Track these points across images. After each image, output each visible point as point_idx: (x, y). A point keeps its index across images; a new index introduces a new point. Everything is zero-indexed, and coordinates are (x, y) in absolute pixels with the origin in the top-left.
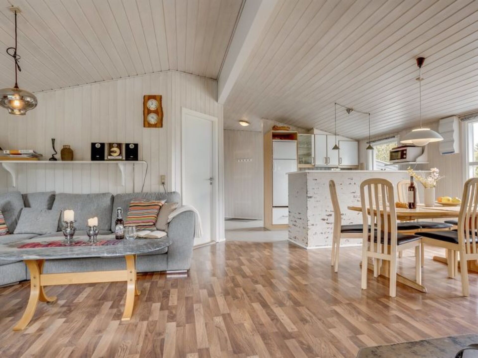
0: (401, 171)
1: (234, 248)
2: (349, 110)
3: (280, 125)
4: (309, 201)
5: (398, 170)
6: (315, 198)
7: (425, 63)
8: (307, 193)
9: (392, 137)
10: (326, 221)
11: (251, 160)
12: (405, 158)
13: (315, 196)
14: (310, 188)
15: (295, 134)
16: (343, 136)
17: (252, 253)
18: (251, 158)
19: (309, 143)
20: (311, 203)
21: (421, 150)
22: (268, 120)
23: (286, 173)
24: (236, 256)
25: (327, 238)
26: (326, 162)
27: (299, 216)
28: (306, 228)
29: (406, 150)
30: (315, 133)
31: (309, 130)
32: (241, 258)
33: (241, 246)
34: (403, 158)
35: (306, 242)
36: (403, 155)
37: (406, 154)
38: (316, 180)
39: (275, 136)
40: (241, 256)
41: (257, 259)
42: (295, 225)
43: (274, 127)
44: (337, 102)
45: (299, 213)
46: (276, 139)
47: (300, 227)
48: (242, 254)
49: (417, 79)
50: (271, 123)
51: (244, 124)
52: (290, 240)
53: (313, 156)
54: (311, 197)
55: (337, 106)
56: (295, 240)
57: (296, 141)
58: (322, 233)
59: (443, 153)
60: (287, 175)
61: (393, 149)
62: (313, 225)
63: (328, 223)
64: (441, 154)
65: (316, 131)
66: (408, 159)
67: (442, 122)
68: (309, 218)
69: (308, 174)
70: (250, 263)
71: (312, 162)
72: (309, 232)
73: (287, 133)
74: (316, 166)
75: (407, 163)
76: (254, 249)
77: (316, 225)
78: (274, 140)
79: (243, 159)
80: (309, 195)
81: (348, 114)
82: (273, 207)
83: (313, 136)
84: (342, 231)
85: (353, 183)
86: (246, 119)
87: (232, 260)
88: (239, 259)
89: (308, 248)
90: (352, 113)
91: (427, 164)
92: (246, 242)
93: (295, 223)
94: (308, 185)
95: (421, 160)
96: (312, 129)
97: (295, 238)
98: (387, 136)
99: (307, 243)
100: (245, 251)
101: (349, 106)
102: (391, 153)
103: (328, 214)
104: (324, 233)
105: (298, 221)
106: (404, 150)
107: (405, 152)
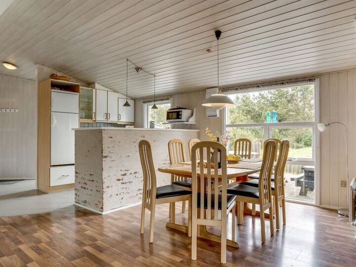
0: (174, 130)
1: (5, 230)
2: (138, 69)
3: (59, 74)
4: (105, 161)
5: (171, 128)
6: (110, 157)
7: (222, 35)
8: (102, 152)
9: (166, 99)
10: (121, 181)
11: (17, 111)
12: (181, 118)
13: (110, 155)
14: (105, 147)
15: (78, 86)
16: (122, 94)
17: (35, 235)
18: (16, 109)
19: (91, 98)
20: (106, 163)
21: (191, 113)
22: (44, 67)
23: (72, 129)
24: (13, 247)
25: (122, 198)
26: (107, 118)
27: (90, 178)
28: (100, 192)
29: (181, 111)
30: (96, 87)
31: (90, 84)
32: (22, 247)
33: (14, 225)
34: (179, 118)
35: (100, 206)
36: (178, 116)
37: (181, 115)
38: (112, 137)
39: (54, 86)
40: (20, 243)
41: (47, 243)
42: (85, 188)
43: (52, 75)
44: (129, 58)
45: (91, 175)
46: (55, 89)
47: (92, 190)
48: (21, 239)
49: (207, 50)
50: (48, 71)
51: (10, 67)
52: (77, 205)
53: (94, 111)
54: (106, 157)
55: (129, 63)
56: (85, 204)
57: (78, 94)
58: (117, 195)
59: (209, 116)
60: (74, 131)
61: (169, 110)
62: (108, 187)
63: (123, 183)
64: (207, 117)
65: (97, 86)
66: (182, 120)
67: (208, 91)
68: (104, 180)
69: (103, 131)
70: (39, 254)
71: (93, 117)
72: (105, 196)
73: (67, 84)
74: (97, 121)
75: (182, 123)
76: (36, 227)
77: (112, 186)
78: (52, 90)
79: (6, 109)
80: (104, 155)
81: (136, 72)
82: (51, 166)
83: (94, 90)
84: (158, 196)
86: (13, 62)
87: (8, 255)
88: (20, 250)
89: (104, 213)
90: (140, 72)
91: (195, 124)
92: (20, 217)
93: (84, 186)
94: (103, 143)
95: (192, 121)
96: (94, 83)
97: (85, 202)
98: (162, 98)
99: (102, 208)
100: (25, 233)
101: (139, 65)
102: (168, 113)
103: (123, 173)
104: (119, 194)
105: (89, 183)
106: (179, 112)
107: (180, 113)
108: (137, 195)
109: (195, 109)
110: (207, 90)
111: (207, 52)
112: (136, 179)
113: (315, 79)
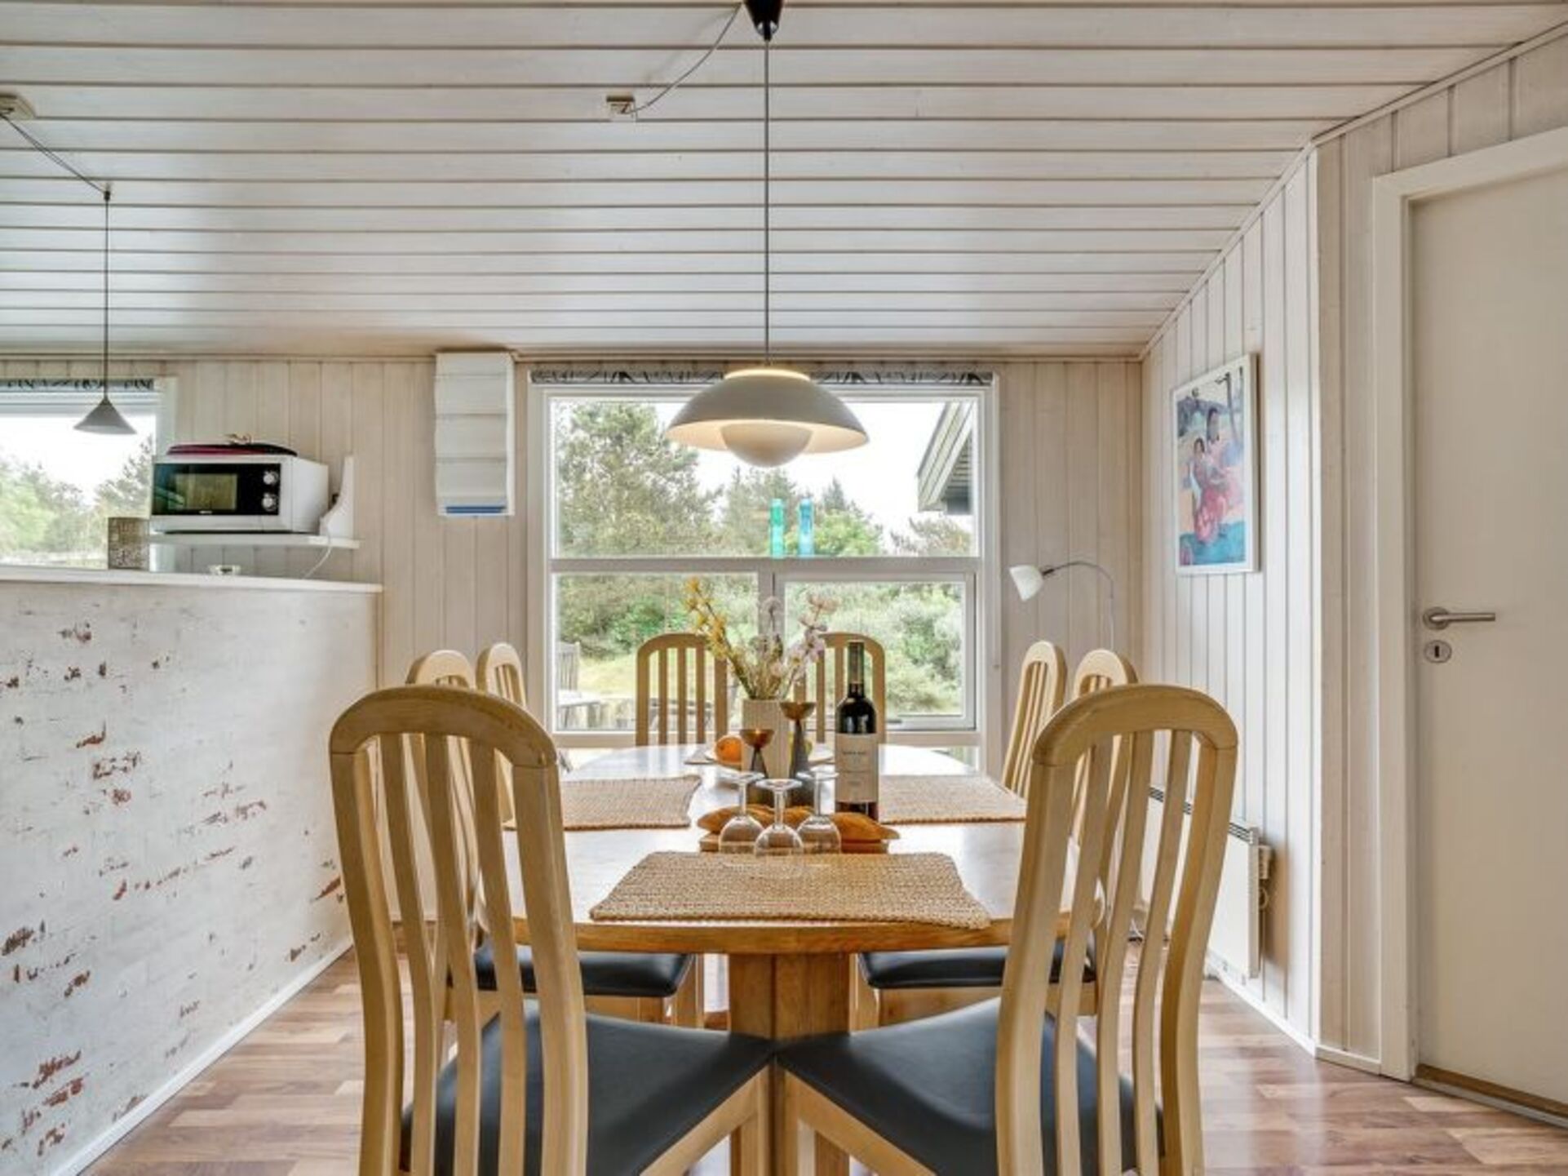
12: (275, 511)
21: (326, 482)
29: (276, 468)
34: (261, 511)
36: (254, 493)
37: (275, 489)
59: (452, 510)
61: (174, 453)
64: (442, 512)
66: (284, 520)
67: (449, 363)
75: (283, 541)
85: (89, 671)
95: (340, 531)
102: (165, 473)
106: (262, 469)
107: (269, 478)
108: (28, 1121)
109: (350, 464)
110: (441, 358)
111: (605, 110)
112: (26, 988)
113: (989, 376)
